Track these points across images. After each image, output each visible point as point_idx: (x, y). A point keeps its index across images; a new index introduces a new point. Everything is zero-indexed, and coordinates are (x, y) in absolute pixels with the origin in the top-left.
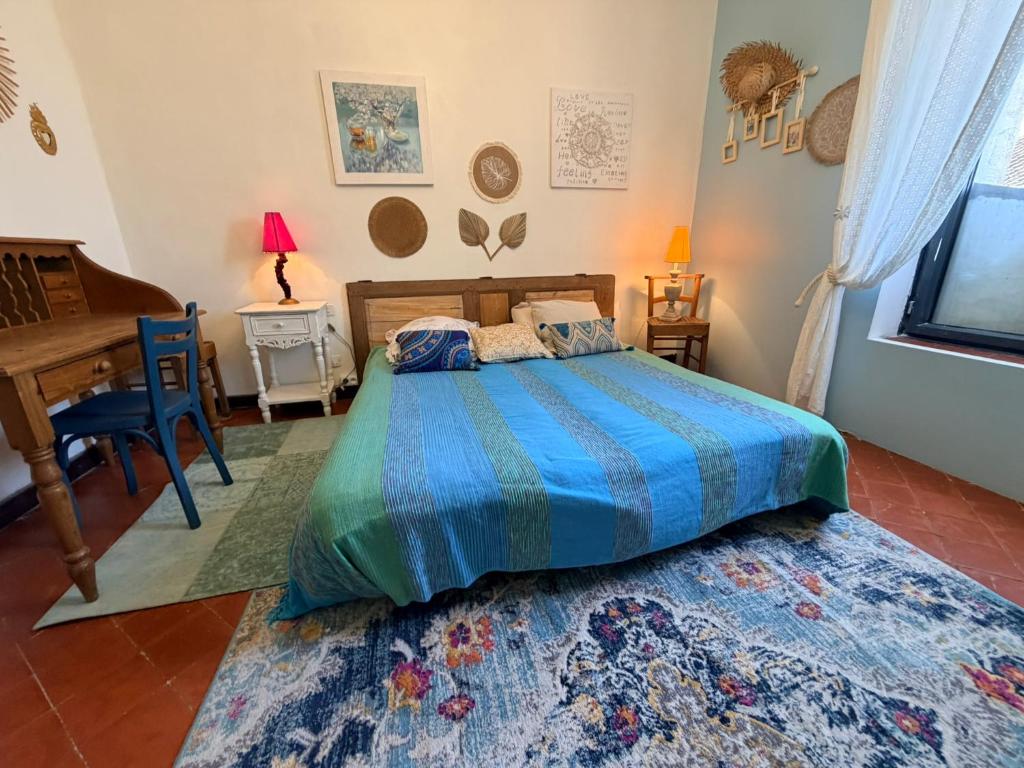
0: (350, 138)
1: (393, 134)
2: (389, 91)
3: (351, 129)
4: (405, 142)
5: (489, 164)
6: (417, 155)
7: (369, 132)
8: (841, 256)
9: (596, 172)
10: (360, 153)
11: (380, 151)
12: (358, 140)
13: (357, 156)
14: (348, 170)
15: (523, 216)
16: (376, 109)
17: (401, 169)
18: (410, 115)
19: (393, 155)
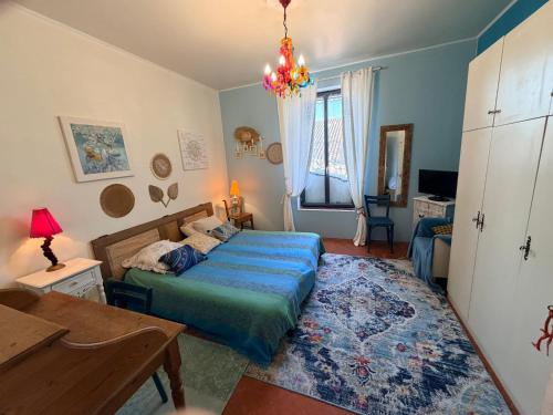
0: (85, 155)
1: (111, 151)
2: (106, 129)
3: (85, 149)
4: (118, 155)
5: (159, 162)
6: (126, 162)
7: (97, 151)
8: (289, 190)
9: (198, 162)
10: (92, 163)
11: (105, 161)
12: (90, 156)
13: (90, 165)
14: (86, 173)
15: (176, 184)
16: (100, 139)
17: (118, 169)
18: (119, 141)
19: (112, 162)
